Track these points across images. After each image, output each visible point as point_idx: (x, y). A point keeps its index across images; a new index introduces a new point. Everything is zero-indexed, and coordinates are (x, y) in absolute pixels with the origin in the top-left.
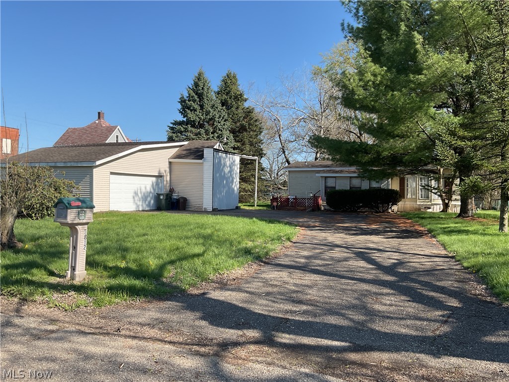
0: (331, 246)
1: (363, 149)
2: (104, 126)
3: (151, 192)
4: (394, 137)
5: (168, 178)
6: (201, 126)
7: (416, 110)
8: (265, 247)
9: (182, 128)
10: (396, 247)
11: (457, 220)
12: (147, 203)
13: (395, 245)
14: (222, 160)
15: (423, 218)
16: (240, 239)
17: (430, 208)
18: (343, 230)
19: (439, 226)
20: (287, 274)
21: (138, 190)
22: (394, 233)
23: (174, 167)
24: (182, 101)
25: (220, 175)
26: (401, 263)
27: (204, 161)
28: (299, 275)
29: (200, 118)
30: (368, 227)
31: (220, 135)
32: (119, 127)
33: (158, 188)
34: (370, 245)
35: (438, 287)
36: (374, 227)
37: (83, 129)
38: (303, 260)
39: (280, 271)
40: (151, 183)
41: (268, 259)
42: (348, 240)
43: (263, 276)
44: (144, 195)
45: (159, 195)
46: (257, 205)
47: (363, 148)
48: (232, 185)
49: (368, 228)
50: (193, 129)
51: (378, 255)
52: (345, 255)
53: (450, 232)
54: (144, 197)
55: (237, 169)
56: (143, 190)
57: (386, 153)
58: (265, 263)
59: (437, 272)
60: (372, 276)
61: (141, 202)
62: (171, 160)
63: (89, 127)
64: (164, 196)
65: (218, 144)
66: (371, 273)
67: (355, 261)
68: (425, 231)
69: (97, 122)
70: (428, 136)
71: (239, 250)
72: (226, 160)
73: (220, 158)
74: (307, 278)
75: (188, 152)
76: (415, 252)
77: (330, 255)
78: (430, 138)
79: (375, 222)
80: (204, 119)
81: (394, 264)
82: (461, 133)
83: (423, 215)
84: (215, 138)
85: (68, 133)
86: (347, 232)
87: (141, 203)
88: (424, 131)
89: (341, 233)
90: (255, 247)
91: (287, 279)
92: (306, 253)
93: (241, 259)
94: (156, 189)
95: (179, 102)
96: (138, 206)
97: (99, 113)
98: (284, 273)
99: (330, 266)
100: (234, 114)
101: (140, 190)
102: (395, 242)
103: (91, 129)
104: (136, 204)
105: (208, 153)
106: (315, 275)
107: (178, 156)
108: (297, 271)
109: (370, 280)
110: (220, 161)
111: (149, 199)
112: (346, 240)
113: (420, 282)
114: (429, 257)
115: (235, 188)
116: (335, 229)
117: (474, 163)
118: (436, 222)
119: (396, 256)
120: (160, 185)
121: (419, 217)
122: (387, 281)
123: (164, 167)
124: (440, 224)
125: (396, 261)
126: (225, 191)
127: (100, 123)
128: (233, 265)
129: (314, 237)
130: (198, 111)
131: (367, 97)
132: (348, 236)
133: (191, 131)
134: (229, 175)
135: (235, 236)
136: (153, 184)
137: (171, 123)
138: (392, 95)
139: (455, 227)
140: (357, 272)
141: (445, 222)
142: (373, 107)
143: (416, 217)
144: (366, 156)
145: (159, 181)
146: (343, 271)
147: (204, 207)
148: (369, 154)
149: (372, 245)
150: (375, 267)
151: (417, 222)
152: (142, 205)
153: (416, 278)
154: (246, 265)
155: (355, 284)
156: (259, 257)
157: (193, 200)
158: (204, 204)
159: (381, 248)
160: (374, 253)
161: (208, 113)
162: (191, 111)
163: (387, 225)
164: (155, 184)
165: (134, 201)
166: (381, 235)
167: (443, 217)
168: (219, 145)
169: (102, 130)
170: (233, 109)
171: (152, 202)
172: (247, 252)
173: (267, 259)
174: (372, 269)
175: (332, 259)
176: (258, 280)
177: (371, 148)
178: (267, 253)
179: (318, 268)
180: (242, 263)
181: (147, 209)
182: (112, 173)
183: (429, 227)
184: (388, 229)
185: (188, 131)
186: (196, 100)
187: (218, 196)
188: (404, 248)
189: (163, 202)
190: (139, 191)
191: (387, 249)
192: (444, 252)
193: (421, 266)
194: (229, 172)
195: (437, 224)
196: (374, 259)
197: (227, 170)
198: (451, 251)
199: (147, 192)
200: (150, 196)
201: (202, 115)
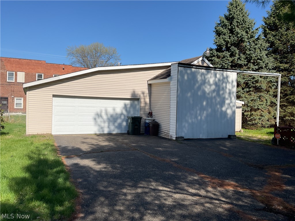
3: (122, 114)
5: (148, 100)
12: (116, 124)
23: (154, 89)
25: (194, 94)
27: (171, 79)
40: (123, 106)
44: (112, 116)
45: (128, 118)
54: (111, 119)
56: (111, 112)
61: (107, 123)
62: (150, 83)
72: (208, 77)
84: (243, 59)
87: (106, 125)
95: (214, 31)
100: (282, 35)
104: (99, 126)
105: (174, 70)
111: (119, 121)
123: (142, 90)
126: (204, 115)
134: (214, 94)
136: (126, 107)
147: (171, 134)
152: (109, 127)
157: (163, 126)
158: (170, 131)
164: (128, 107)
165: (96, 122)
171: (124, 124)
182: (54, 96)
187: (189, 120)
190: (103, 112)
197: (209, 88)
199: (117, 114)
200: (120, 118)
201: (229, 39)
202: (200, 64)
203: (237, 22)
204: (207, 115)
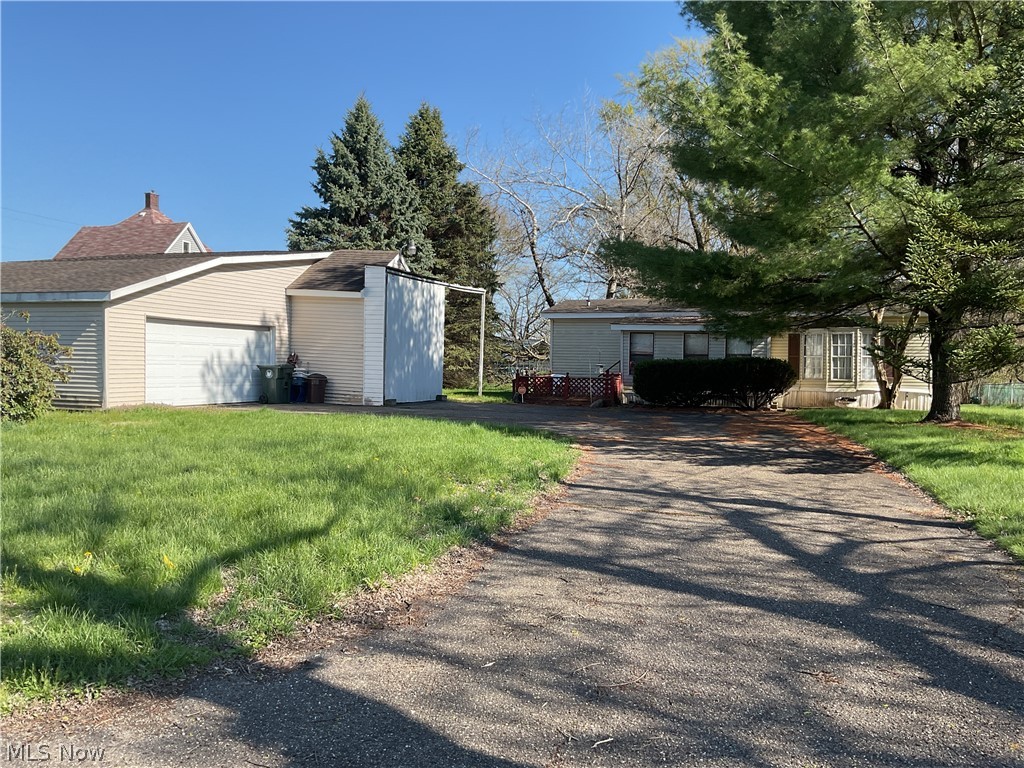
0: (660, 494)
1: (723, 266)
2: (159, 222)
3: (243, 364)
4: (795, 238)
5: (285, 333)
6: (363, 220)
7: (851, 175)
8: (497, 502)
9: (320, 224)
10: (819, 498)
11: (930, 427)
12: (235, 388)
13: (815, 491)
14: (406, 294)
15: (849, 422)
16: (434, 480)
17: (854, 400)
18: (680, 450)
19: (895, 441)
20: (558, 583)
21: (212, 358)
22: (799, 460)
23: (298, 307)
24: (321, 166)
25: (402, 327)
26: (848, 546)
27: (365, 294)
28: (590, 588)
29: (360, 204)
30: (736, 443)
31: (404, 240)
32: (189, 225)
33: (262, 354)
34: (754, 492)
35: (981, 624)
36: (748, 443)
37: (114, 228)
38: (596, 539)
39: (538, 574)
40: (244, 343)
41: (505, 534)
42: (697, 478)
43: (489, 592)
44: (228, 370)
45: (263, 369)
46: (483, 393)
47: (721, 266)
48: (429, 349)
49: (736, 447)
50: (345, 228)
51: (781, 522)
52: (700, 519)
53: (931, 457)
54: (227, 375)
55: (439, 314)
56: (226, 359)
57: (773, 277)
58: (497, 547)
59: (951, 574)
60: (787, 591)
61: (221, 384)
62: (291, 293)
63: (125, 224)
64: (274, 372)
65: (397, 258)
66: (783, 579)
67: (730, 538)
68: (867, 453)
69: (143, 214)
70: (870, 237)
71: (430, 512)
72: (416, 294)
73: (400, 290)
74: (611, 599)
75: (329, 275)
76: (870, 511)
77: (662, 521)
78: (873, 242)
79: (748, 432)
80: (368, 206)
81: (833, 547)
82: (966, 223)
83: (848, 416)
84: (394, 247)
85: (82, 238)
86: (689, 456)
87: (220, 388)
88: (861, 227)
89: (678, 459)
90: (473, 501)
91: (557, 602)
92: (602, 517)
93: (431, 538)
94: (257, 356)
95: (314, 168)
96: (214, 395)
97: (148, 196)
98: (548, 582)
99: (668, 557)
100: (434, 197)
101: (219, 357)
102: (811, 484)
103: (131, 229)
104: (209, 390)
105: (374, 277)
106: (633, 588)
107: (308, 284)
108: (583, 573)
109: (783, 602)
110: (402, 295)
111: (239, 379)
112: (693, 478)
113: (922, 608)
114: (909, 526)
115: (436, 357)
116: (663, 450)
117: (998, 294)
118: (884, 432)
119: (827, 522)
120: (266, 349)
121: (840, 421)
122: (832, 606)
123: (276, 309)
124: (896, 436)
125: (834, 540)
126: (411, 363)
127: (149, 216)
128: (407, 558)
129: (617, 472)
130: (356, 187)
131: (737, 143)
132: (694, 468)
133: (340, 232)
134: (422, 327)
135: (423, 472)
136: (248, 346)
137: (298, 214)
138: (797, 138)
139: (932, 444)
140: (744, 575)
141: (904, 432)
142: (751, 168)
143: (835, 421)
144: (728, 283)
145: (264, 339)
146: (706, 574)
147: (366, 396)
148: (735, 279)
149: (759, 493)
150: (785, 558)
151: (839, 431)
152: (223, 394)
153: (905, 592)
154: (446, 557)
155: (750, 617)
156: (482, 529)
157: (341, 382)
158: (365, 390)
159: (784, 500)
160: (772, 514)
161: (377, 193)
162: (341, 187)
163: (776, 439)
164: (253, 347)
165: (205, 382)
166: (771, 465)
167: (893, 420)
168: (400, 260)
169: (154, 230)
170: (433, 186)
171: (247, 386)
172: (452, 516)
173: (501, 533)
174: (781, 565)
175: (671, 533)
176: (474, 607)
177: (740, 265)
178: (502, 519)
179: (640, 563)
180: (434, 551)
181: (235, 401)
182: (150, 319)
183: (872, 443)
184: (782, 449)
185: (333, 231)
186: (350, 165)
187: (396, 373)
188: (839, 500)
189: (273, 385)
190: (216, 360)
191: (801, 503)
192: (939, 512)
193: (902, 554)
194: (421, 320)
195: (889, 436)
196: (778, 534)
197: (416, 316)
198: (956, 508)
199: (236, 365)
200: (241, 372)
201: (364, 197)
202: (396, 267)
203: (376, 163)
204: (415, 363)
